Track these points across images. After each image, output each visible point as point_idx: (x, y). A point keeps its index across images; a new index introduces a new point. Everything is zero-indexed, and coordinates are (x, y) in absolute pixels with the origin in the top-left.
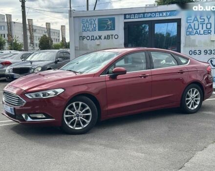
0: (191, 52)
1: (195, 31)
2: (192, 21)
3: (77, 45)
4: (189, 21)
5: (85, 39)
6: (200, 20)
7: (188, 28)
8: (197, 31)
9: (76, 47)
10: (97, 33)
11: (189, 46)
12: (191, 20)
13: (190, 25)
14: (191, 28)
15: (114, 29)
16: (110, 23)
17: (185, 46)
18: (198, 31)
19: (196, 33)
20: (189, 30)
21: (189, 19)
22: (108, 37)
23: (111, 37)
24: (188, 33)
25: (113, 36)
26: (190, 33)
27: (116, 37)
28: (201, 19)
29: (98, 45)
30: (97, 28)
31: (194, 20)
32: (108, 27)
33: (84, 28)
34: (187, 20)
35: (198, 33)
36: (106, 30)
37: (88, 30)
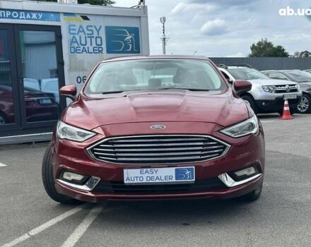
0: (79, 79)
1: (82, 47)
2: (76, 32)
4: (72, 32)
6: (87, 32)
7: (72, 42)
8: (84, 48)
11: (76, 69)
12: (74, 30)
13: (74, 37)
14: (76, 42)
17: (70, 70)
18: (86, 47)
19: (84, 50)
20: (73, 45)
21: (72, 28)
24: (73, 50)
26: (76, 51)
28: (88, 30)
31: (79, 31)
34: (70, 30)
35: (86, 51)
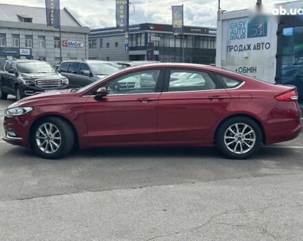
3: (224, 59)
5: (233, 50)
9: (222, 61)
10: (246, 41)
15: (266, 35)
16: (261, 26)
22: (258, 47)
23: (261, 46)
25: (264, 45)
27: (268, 46)
29: (247, 58)
30: (246, 34)
32: (259, 33)
33: (232, 35)
36: (257, 36)
37: (236, 37)
